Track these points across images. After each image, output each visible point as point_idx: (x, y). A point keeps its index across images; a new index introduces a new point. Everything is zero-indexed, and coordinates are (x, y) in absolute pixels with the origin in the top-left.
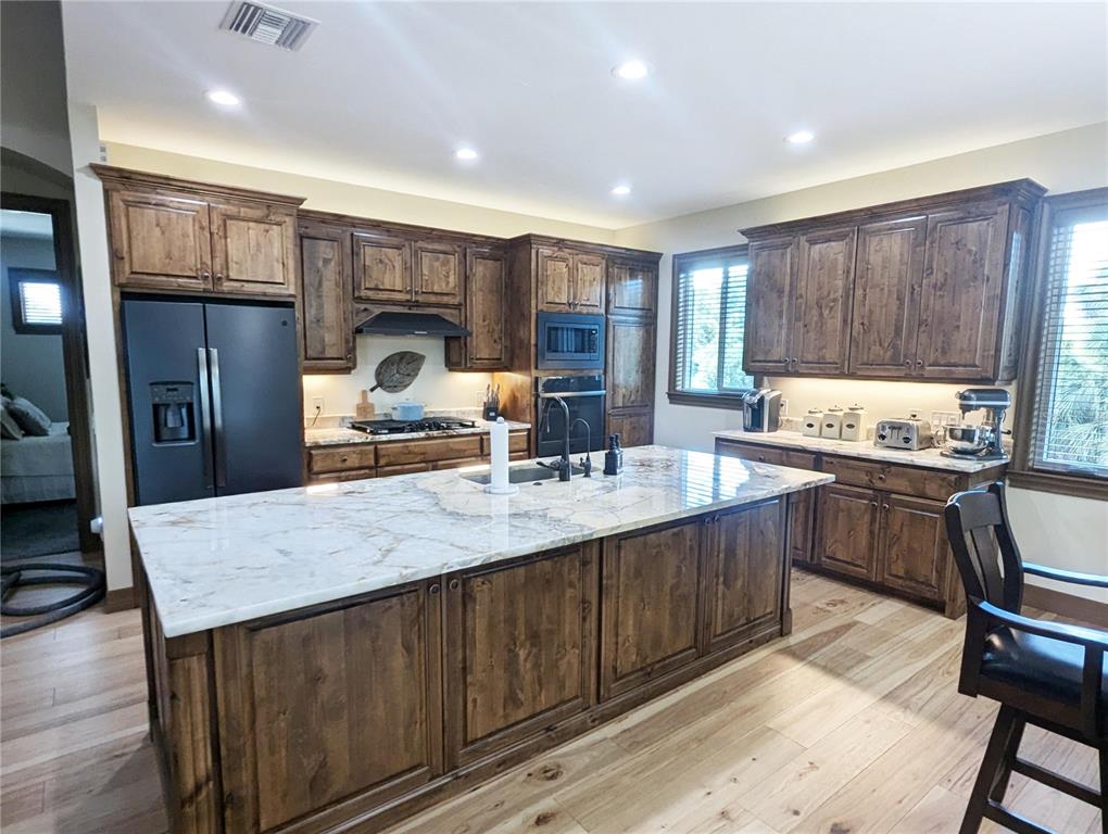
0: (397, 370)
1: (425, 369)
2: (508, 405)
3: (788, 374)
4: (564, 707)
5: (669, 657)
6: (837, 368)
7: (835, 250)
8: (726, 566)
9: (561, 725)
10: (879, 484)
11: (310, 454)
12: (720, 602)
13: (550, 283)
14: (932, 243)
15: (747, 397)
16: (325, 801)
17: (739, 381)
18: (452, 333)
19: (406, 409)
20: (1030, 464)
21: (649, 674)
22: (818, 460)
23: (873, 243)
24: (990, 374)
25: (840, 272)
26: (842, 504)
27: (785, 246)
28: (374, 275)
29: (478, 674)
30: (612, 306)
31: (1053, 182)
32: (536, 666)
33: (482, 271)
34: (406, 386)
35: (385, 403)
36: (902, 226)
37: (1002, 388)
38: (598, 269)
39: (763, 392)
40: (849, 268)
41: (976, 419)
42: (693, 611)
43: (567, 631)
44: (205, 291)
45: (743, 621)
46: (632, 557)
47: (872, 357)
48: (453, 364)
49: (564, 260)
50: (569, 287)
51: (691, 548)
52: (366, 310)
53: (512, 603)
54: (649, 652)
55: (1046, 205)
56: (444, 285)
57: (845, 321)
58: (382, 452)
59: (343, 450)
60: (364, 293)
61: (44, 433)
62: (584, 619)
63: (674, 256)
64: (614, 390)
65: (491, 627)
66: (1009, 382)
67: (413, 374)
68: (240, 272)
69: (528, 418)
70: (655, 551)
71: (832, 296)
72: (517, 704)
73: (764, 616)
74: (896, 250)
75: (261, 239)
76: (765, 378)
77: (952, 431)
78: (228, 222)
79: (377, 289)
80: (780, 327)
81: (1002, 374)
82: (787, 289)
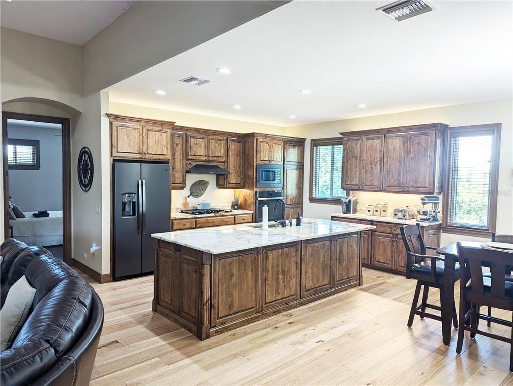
0: (198, 189)
1: (209, 187)
2: (243, 203)
3: (359, 190)
4: (291, 297)
5: (322, 286)
6: (378, 188)
7: (376, 143)
8: (340, 257)
9: (290, 303)
10: (394, 232)
11: (172, 222)
12: (338, 270)
13: (262, 152)
14: (410, 142)
15: (344, 200)
16: (232, 312)
17: (340, 193)
18: (219, 173)
19: (204, 204)
20: (449, 224)
21: (316, 291)
22: (372, 222)
23: (390, 141)
24: (431, 191)
25: (378, 151)
26: (381, 240)
27: (357, 140)
28: (194, 150)
29: (269, 282)
30: (286, 161)
31: (451, 122)
32: (284, 282)
33: (233, 147)
34: (201, 195)
35: (194, 202)
36: (400, 136)
37: (437, 196)
38: (280, 146)
39: (350, 197)
40: (381, 150)
41: (429, 207)
42: (329, 271)
43: (292, 272)
44: (140, 158)
45: (345, 277)
46: (311, 250)
47: (391, 184)
48: (219, 186)
49: (267, 143)
50: (269, 153)
51: (328, 249)
52: (190, 164)
53: (278, 260)
54: (315, 283)
55: (449, 131)
56: (219, 153)
57: (381, 170)
58: (198, 222)
59: (184, 221)
60: (190, 157)
61: (23, 216)
62: (297, 269)
63: (312, 140)
64: (286, 197)
65: (272, 267)
66: (439, 193)
67: (203, 190)
68: (152, 151)
69: (252, 208)
70: (317, 249)
71: (376, 160)
72: (279, 293)
73: (353, 277)
74: (398, 145)
75: (160, 138)
76: (351, 192)
77: (419, 211)
78: (149, 132)
79: (195, 155)
80: (356, 172)
81: (436, 191)
82: (358, 157)
